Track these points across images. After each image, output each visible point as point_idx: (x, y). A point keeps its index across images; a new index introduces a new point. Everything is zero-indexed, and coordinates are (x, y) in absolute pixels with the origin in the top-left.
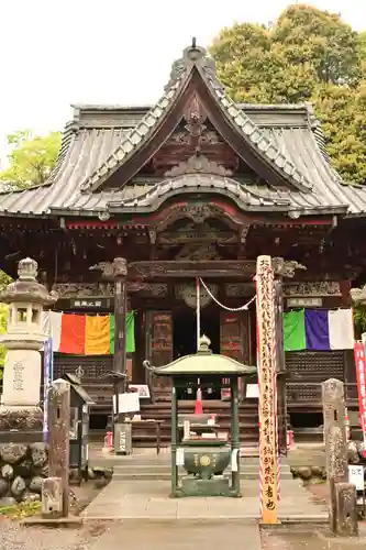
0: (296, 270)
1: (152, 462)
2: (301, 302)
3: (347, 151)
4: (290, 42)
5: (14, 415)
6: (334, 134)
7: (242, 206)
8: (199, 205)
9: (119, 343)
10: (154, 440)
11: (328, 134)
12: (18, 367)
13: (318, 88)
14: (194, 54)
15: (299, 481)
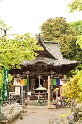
0: (55, 73)
1: (32, 102)
2: (56, 77)
3: (66, 48)
4: (56, 26)
5: (17, 95)
6: (64, 45)
7: (47, 64)
8: (40, 64)
9: (28, 84)
10: (33, 99)
11: (62, 45)
12: (17, 89)
13: (61, 35)
14: (39, 36)
15: (54, 105)
